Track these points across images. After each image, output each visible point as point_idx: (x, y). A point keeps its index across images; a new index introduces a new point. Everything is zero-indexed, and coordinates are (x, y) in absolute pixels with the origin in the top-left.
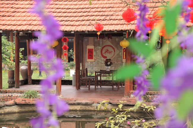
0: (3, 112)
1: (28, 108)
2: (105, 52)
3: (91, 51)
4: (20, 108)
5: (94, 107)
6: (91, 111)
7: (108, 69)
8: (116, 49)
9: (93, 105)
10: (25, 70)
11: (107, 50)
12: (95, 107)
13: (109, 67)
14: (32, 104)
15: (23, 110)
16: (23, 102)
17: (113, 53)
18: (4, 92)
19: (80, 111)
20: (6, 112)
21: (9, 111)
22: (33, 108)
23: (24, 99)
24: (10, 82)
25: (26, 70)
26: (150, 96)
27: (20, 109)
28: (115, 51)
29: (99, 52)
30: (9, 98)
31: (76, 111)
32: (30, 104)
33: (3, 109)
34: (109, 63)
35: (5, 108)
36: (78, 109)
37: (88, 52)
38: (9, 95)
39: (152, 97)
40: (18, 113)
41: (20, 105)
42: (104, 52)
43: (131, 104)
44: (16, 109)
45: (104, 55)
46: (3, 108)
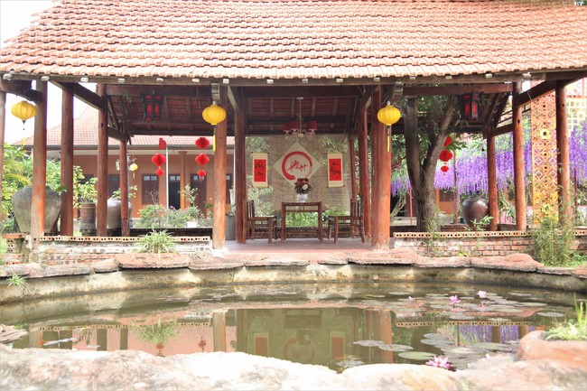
0: (87, 290)
1: (148, 277)
2: (292, 167)
3: (260, 165)
4: (130, 279)
5: (311, 272)
6: (303, 282)
7: (302, 199)
8: (313, 160)
9: (308, 268)
10: (116, 207)
11: (296, 163)
12: (314, 274)
13: (305, 196)
14: (161, 269)
15: (138, 284)
16: (139, 263)
17: (308, 169)
18: (84, 242)
19: (277, 283)
20: (95, 287)
21: (102, 286)
22: (161, 277)
23: (140, 255)
24: (86, 230)
25: (118, 208)
26: (440, 244)
27: (130, 282)
28: (311, 165)
29: (278, 166)
30: (95, 256)
31: (266, 283)
32: (156, 269)
33: (88, 281)
34: (305, 187)
35: (91, 277)
36: (272, 279)
37: (256, 167)
38: (95, 250)
39: (445, 245)
40: (125, 290)
41: (131, 269)
42: (288, 166)
43: (403, 262)
44: (119, 280)
45: (289, 172)
46: (88, 277)
